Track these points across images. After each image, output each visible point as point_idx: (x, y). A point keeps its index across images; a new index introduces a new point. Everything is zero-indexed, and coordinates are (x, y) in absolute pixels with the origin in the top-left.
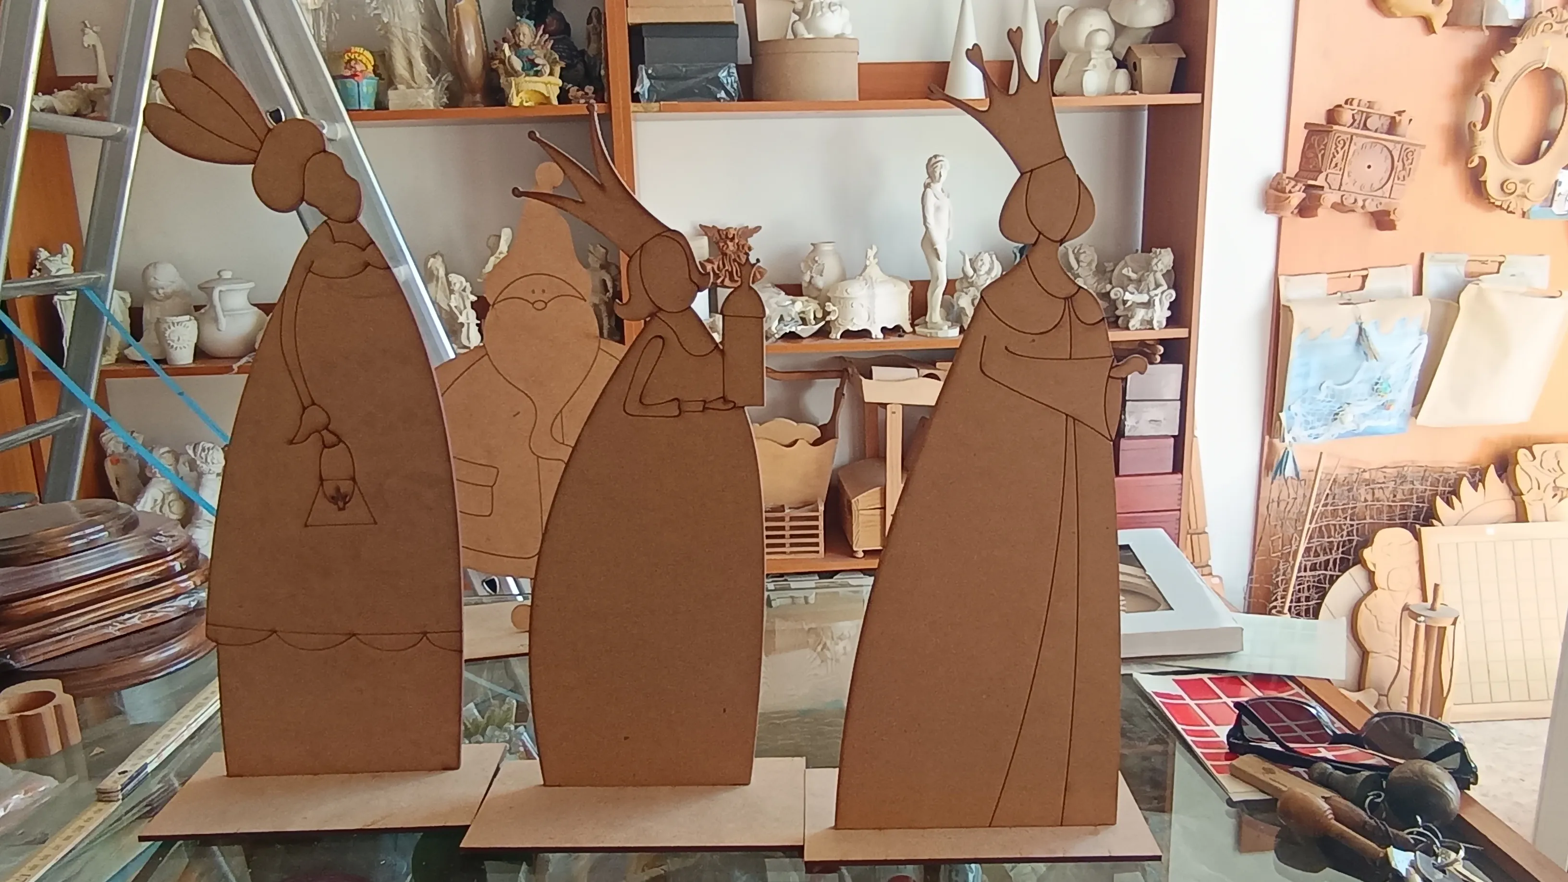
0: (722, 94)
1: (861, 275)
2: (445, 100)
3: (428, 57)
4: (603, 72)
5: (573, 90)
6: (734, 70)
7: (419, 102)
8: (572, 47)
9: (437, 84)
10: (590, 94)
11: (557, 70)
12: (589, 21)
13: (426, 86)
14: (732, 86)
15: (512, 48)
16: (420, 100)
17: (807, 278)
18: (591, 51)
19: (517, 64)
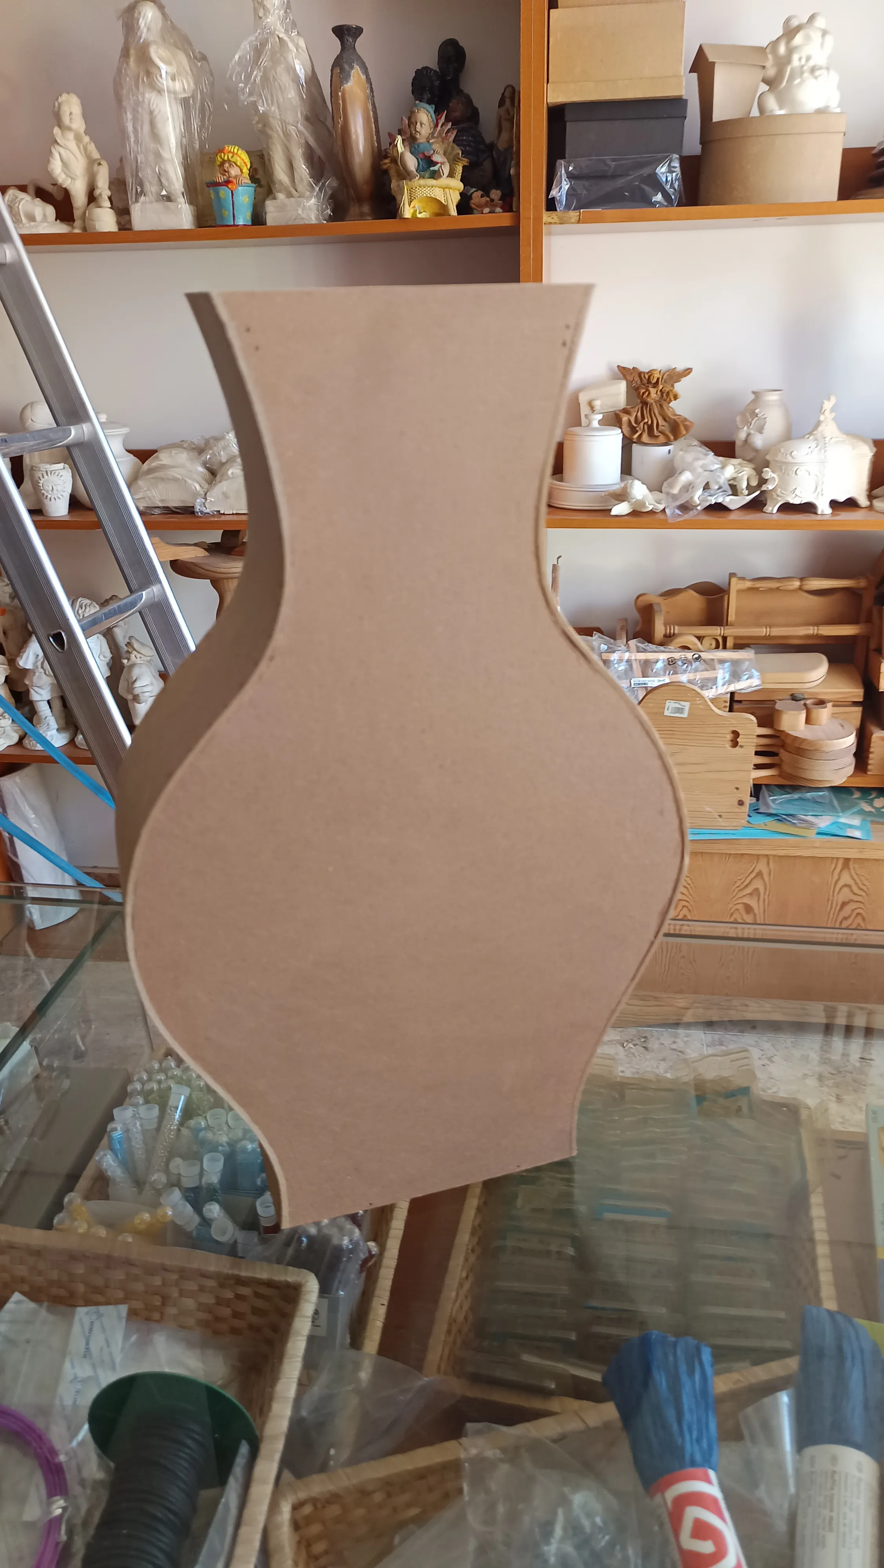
0: (659, 197)
1: (811, 433)
2: (329, 211)
3: (311, 158)
4: (512, 171)
5: (477, 196)
6: (676, 164)
7: (299, 214)
8: (479, 139)
9: (321, 190)
10: (497, 201)
11: (459, 169)
12: (502, 103)
13: (308, 193)
14: (672, 186)
15: (406, 143)
16: (300, 211)
17: (742, 435)
18: (501, 145)
19: (411, 162)
